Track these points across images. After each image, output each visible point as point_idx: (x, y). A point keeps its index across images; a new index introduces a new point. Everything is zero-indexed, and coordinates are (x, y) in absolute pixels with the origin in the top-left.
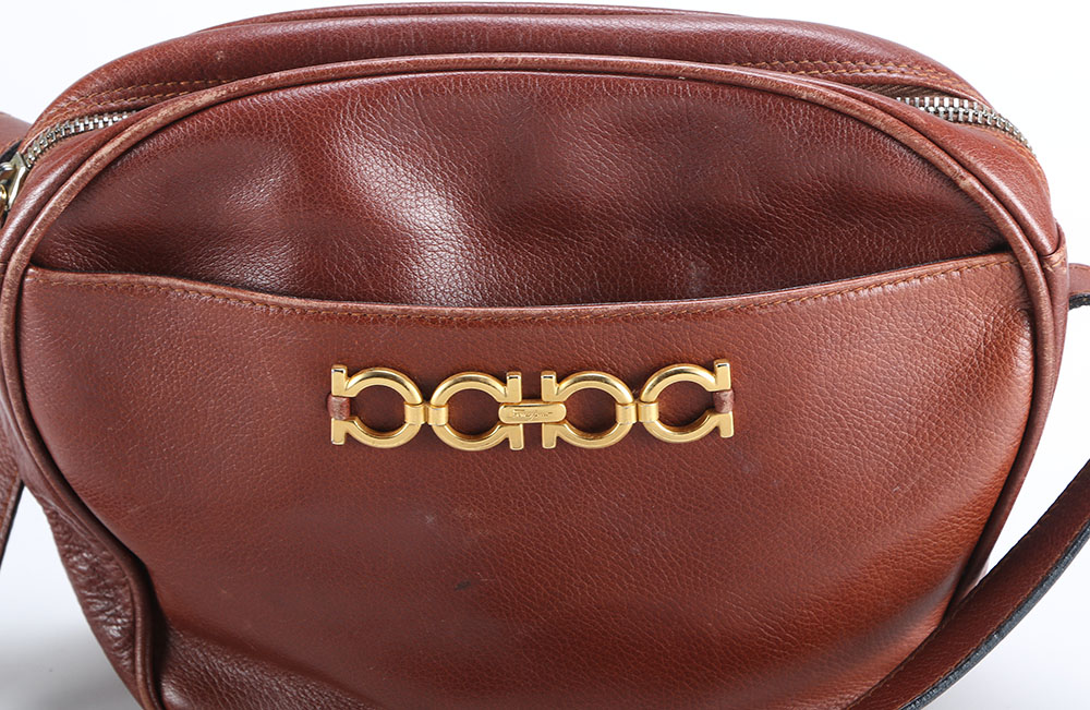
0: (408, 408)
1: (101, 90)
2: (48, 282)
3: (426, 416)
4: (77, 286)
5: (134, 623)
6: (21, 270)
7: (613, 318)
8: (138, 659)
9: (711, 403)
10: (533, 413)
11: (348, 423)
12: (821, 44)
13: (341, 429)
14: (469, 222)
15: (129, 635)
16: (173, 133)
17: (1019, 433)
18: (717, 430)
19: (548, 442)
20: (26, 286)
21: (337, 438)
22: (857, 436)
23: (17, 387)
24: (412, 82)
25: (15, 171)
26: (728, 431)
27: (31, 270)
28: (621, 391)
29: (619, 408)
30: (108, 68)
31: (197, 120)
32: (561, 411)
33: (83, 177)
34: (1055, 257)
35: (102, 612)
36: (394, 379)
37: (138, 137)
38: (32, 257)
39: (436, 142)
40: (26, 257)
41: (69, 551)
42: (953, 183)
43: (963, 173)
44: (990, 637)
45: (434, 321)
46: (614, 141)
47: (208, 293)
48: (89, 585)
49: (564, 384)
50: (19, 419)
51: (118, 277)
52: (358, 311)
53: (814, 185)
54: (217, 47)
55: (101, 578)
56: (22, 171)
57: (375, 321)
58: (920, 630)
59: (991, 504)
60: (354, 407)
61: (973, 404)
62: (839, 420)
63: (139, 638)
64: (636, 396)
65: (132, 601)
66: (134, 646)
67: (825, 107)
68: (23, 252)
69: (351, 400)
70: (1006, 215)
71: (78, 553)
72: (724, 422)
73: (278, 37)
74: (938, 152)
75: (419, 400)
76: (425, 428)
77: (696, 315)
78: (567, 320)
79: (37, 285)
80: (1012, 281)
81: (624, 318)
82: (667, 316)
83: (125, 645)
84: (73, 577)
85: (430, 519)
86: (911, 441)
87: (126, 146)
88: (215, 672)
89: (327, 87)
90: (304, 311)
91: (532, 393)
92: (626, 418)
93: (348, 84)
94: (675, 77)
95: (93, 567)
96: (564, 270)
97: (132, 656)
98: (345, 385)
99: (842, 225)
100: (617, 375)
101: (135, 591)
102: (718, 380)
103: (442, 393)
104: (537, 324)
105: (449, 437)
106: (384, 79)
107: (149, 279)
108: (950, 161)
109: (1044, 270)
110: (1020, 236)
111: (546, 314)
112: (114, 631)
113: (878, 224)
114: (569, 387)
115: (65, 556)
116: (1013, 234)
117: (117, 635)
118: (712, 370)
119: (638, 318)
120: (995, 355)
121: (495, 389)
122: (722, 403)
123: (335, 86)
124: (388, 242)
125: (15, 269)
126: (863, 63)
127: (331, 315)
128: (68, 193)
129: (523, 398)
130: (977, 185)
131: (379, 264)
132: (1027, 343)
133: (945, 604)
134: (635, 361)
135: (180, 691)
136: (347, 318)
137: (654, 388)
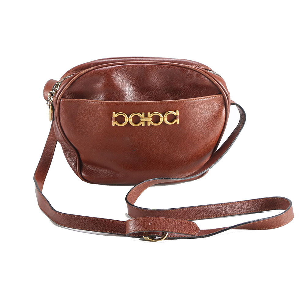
0: (125, 119)
1: (72, 71)
2: (64, 101)
3: (128, 120)
4: (69, 101)
5: (77, 162)
6: (60, 99)
7: (159, 103)
8: (78, 168)
9: (175, 118)
10: (146, 120)
11: (115, 122)
12: (190, 62)
13: (114, 123)
14: (134, 90)
15: (76, 165)
16: (86, 75)
17: (223, 125)
18: (176, 122)
19: (149, 125)
20: (61, 102)
21: (113, 125)
22: (198, 124)
23: (59, 120)
24: (125, 66)
25: (58, 84)
26: (178, 123)
27: (62, 99)
28: (161, 115)
29: (160, 118)
30: (73, 68)
31: (90, 72)
32: (151, 119)
33: (71, 82)
34: (229, 95)
35: (71, 161)
36: (123, 114)
37: (80, 75)
38: (62, 96)
39: (129, 76)
40: (61, 96)
41: (65, 152)
42: (213, 82)
43: (214, 80)
44: (219, 158)
45: (130, 104)
46: (158, 76)
47: (91, 101)
48: (69, 157)
49: (151, 114)
50: (59, 126)
51: (76, 99)
52: (117, 102)
53: (190, 83)
54: (91, 64)
55: (71, 156)
56: (60, 84)
57: (120, 104)
58: (206, 160)
59: (219, 137)
60: (116, 119)
61: (216, 119)
62: (195, 121)
63: (77, 165)
64: (163, 117)
65: (76, 159)
66: (77, 166)
67: (192, 70)
68: (61, 95)
69: (116, 118)
70: (221, 88)
71: (66, 152)
72: (177, 121)
73: (101, 62)
74: (210, 77)
75: (127, 117)
76: (128, 122)
77: (173, 103)
78: (152, 103)
79: (63, 101)
80: (222, 99)
81: (161, 103)
82: (168, 103)
83: (75, 166)
84: (66, 156)
85: (128, 139)
86: (207, 125)
87: (78, 77)
88: (91, 170)
89: (111, 67)
90: (108, 103)
91: (146, 116)
92: (162, 120)
93: (114, 66)
94: (168, 65)
95: (69, 154)
96: (150, 98)
97: (76, 168)
98: (115, 115)
99: (195, 90)
100: (160, 113)
101: (77, 157)
102: (177, 114)
103: (131, 116)
104: (147, 104)
105: (132, 124)
106: (120, 65)
107: (81, 100)
108: (212, 79)
109: (227, 97)
110: (223, 91)
111: (148, 102)
112: (73, 164)
113: (201, 90)
114: (152, 115)
115: (64, 153)
116: (222, 91)
117: (74, 165)
118: (176, 112)
119: (163, 103)
120: (220, 111)
121: (140, 115)
122: (177, 117)
123: (112, 67)
124: (121, 92)
125: (59, 98)
126: (197, 65)
127: (112, 103)
128: (68, 85)
129: (145, 117)
130: (217, 83)
131: (120, 96)
132: (224, 109)
133: (211, 155)
134: (163, 111)
135: (85, 173)
136: (115, 104)
137: (166, 115)
